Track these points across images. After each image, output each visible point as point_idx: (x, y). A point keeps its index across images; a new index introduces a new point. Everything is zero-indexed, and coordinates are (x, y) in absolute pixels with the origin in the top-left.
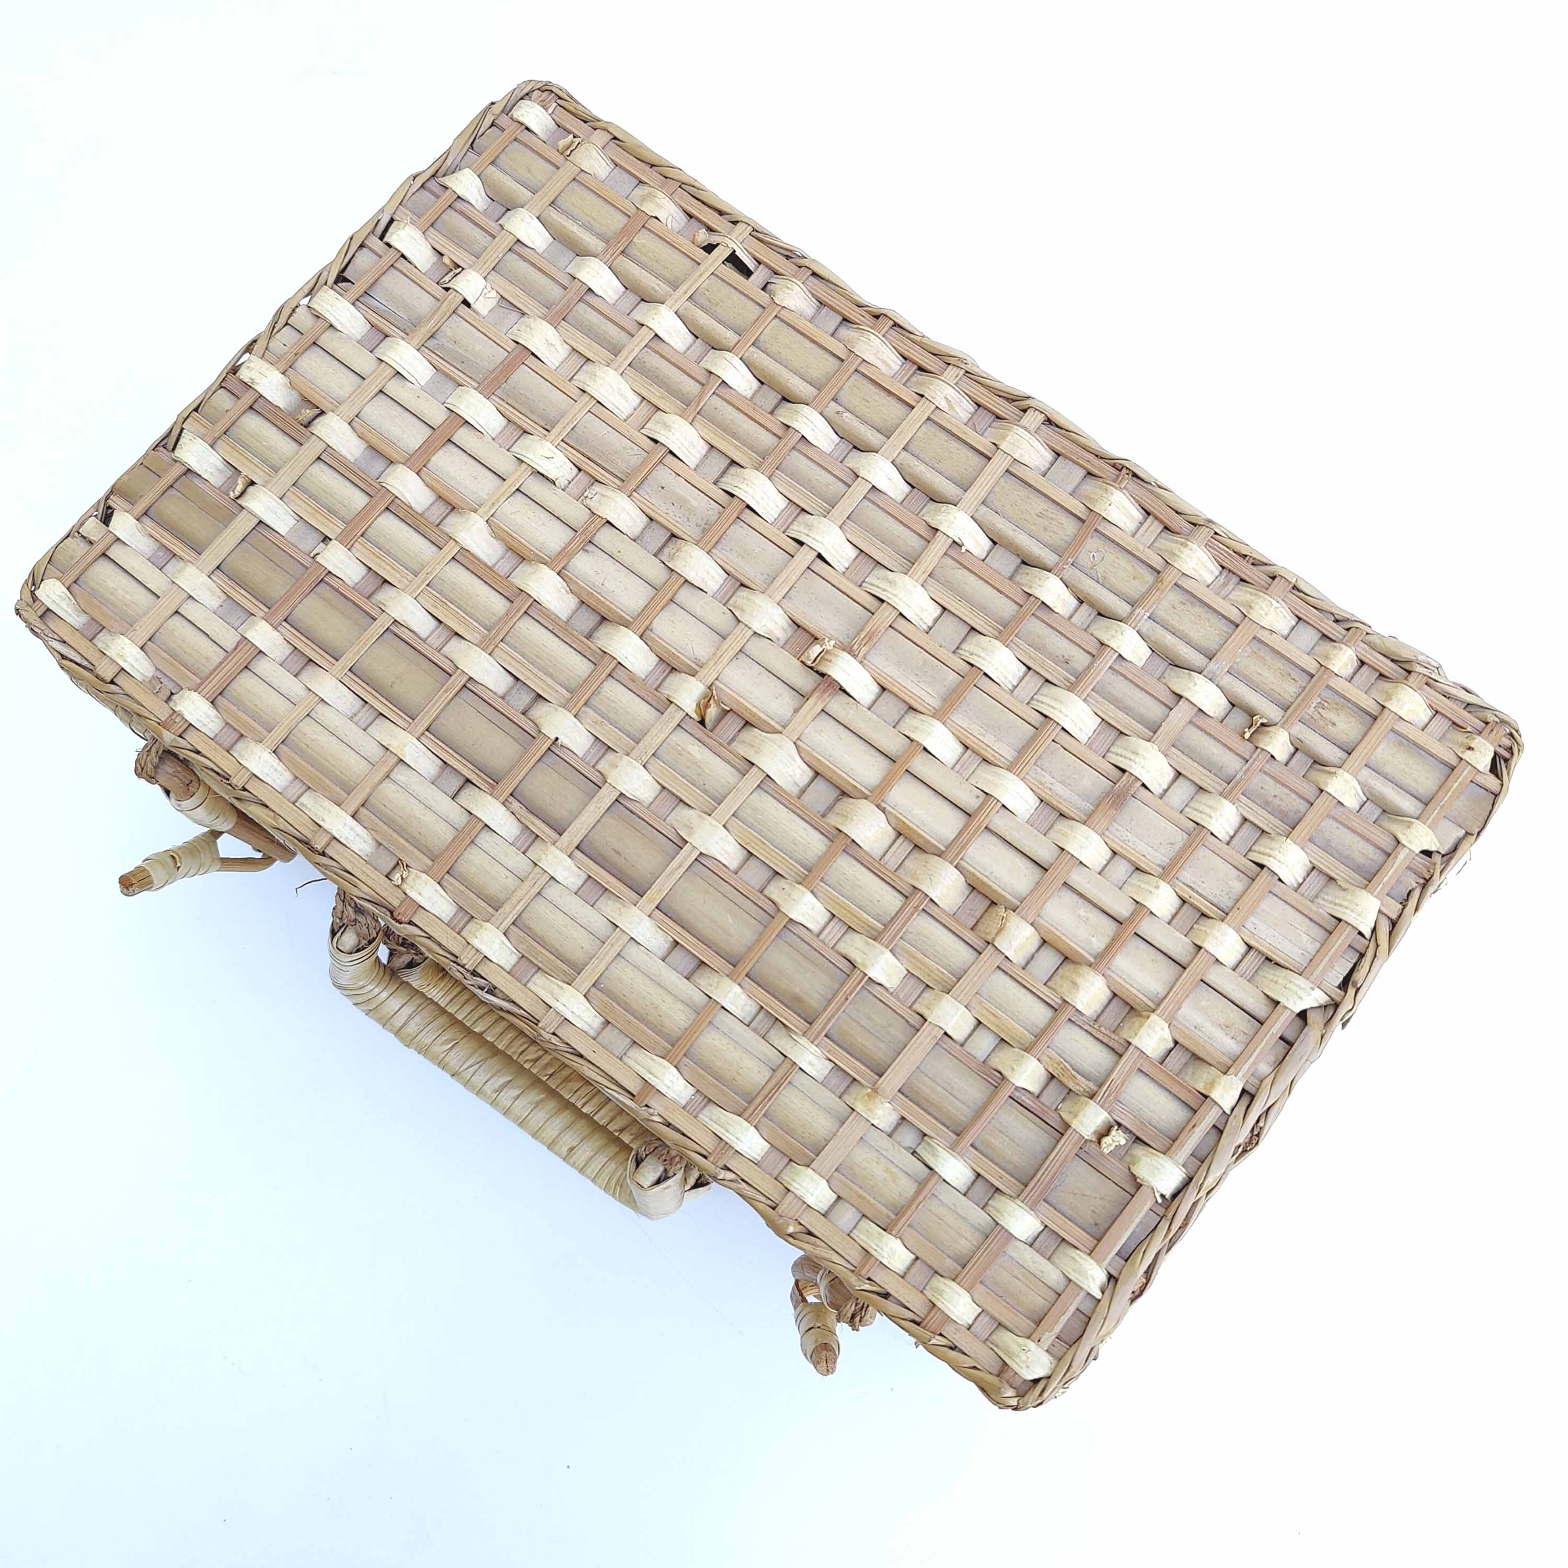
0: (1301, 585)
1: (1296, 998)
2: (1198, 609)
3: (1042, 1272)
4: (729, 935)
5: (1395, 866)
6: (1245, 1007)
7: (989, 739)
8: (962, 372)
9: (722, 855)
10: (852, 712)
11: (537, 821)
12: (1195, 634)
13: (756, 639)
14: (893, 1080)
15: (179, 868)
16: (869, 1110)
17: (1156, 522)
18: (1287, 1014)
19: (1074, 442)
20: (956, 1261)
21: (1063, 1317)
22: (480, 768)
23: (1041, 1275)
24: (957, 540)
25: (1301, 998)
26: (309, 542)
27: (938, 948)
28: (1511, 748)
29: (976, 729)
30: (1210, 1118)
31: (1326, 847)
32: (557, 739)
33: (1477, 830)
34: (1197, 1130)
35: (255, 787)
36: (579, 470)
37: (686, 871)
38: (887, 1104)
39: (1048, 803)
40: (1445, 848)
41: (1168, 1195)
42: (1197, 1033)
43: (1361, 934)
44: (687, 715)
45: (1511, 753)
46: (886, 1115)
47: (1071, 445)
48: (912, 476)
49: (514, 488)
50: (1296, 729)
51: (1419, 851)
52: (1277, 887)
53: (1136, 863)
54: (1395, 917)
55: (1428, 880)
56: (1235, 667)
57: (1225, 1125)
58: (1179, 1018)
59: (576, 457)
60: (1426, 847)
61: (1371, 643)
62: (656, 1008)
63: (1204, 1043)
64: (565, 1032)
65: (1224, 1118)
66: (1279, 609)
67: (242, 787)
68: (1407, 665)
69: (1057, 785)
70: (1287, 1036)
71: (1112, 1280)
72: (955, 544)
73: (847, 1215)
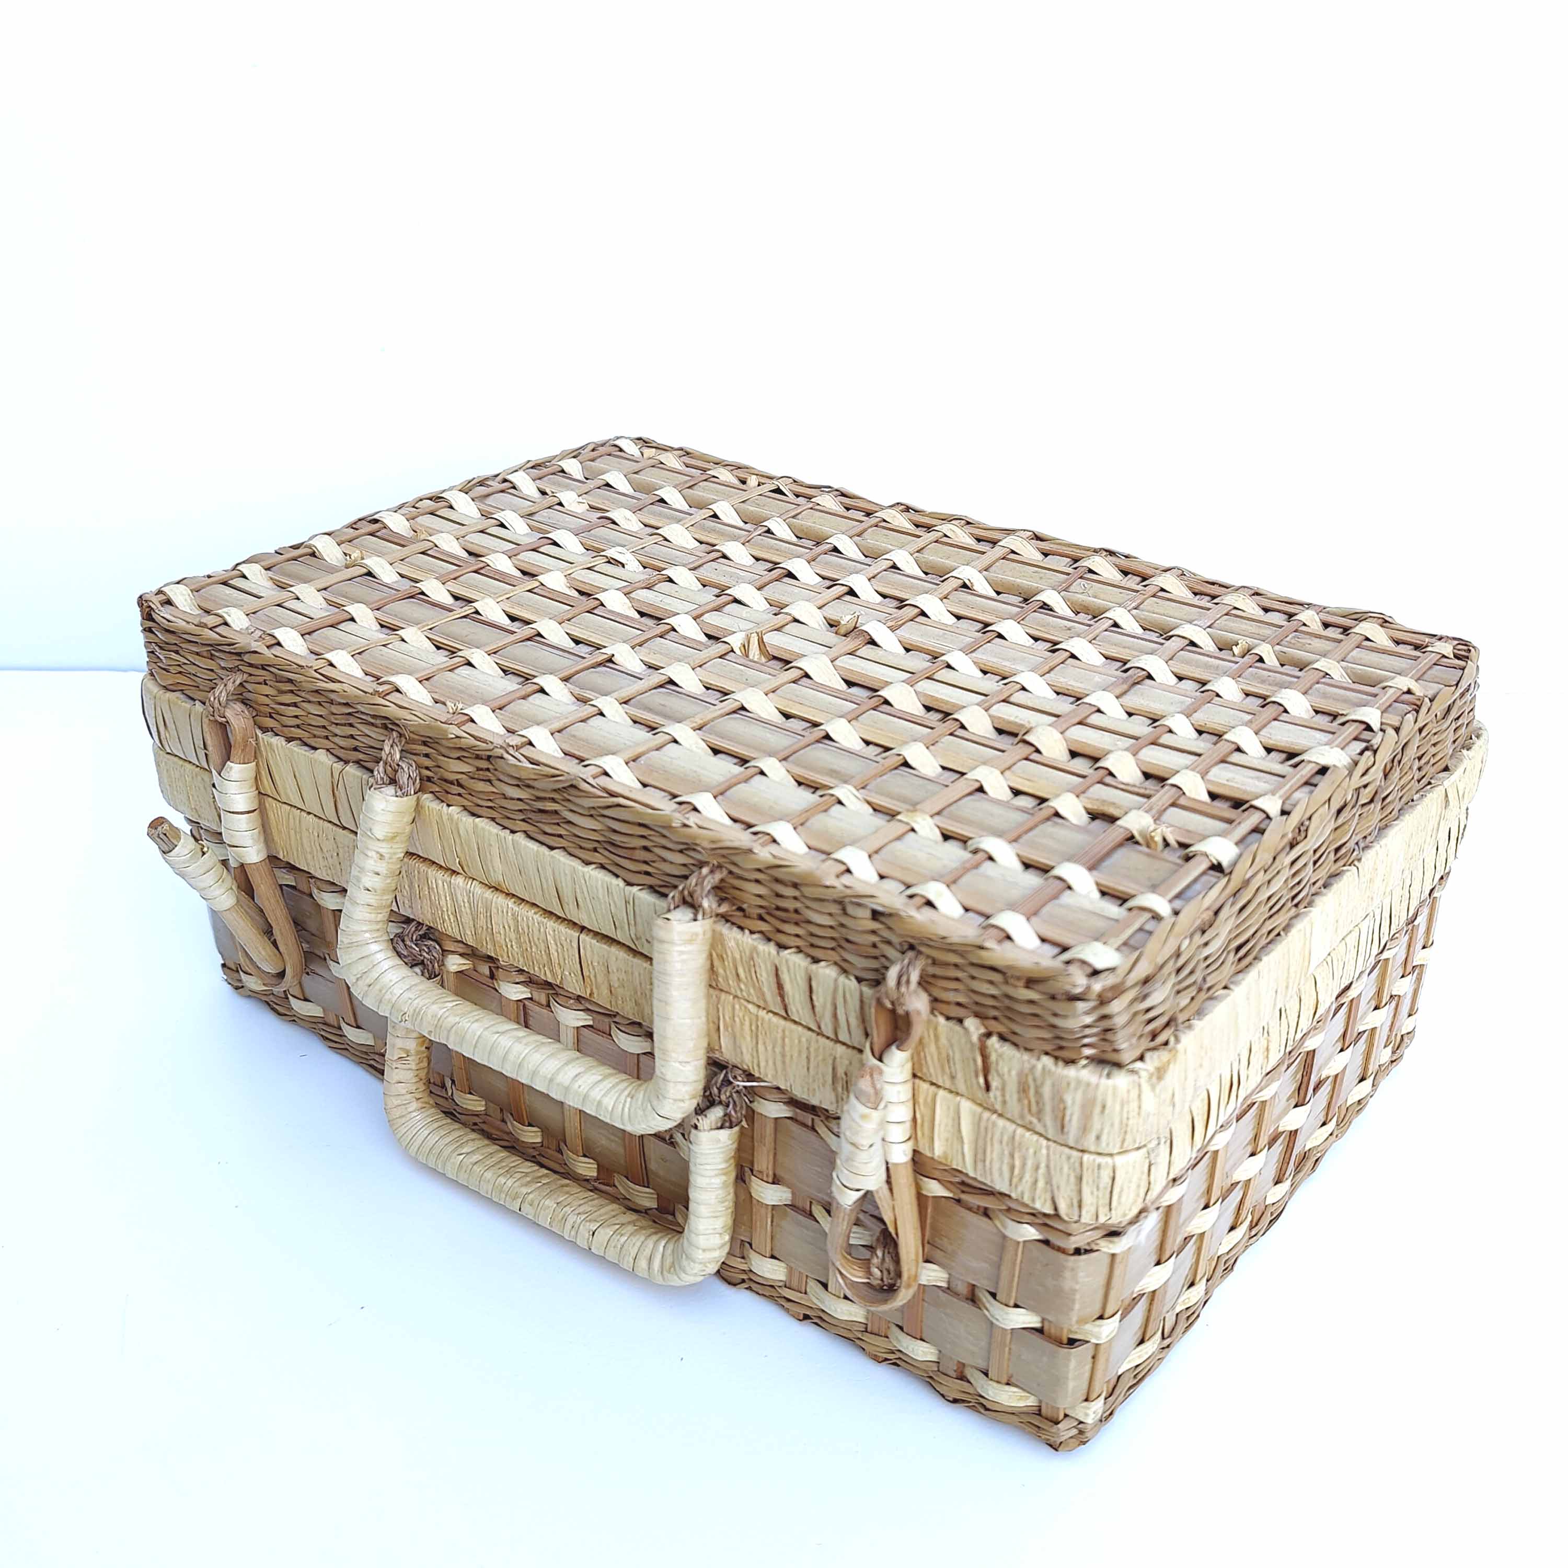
0: (1259, 591)
1: (1318, 755)
2: (1176, 604)
3: (1102, 909)
4: (765, 742)
5: (1386, 697)
6: (1273, 772)
7: (1005, 666)
8: (964, 522)
9: (760, 710)
10: (882, 654)
11: (587, 692)
12: (1178, 614)
13: (795, 623)
14: (930, 807)
16: (910, 821)
17: (1134, 575)
18: (1311, 764)
19: (1059, 544)
20: (1008, 904)
21: (1126, 933)
22: (540, 669)
23: (1100, 911)
24: (967, 582)
25: (1323, 754)
26: (405, 583)
27: (968, 750)
29: (993, 662)
30: (1253, 820)
31: (1323, 696)
32: (613, 655)
33: (1454, 684)
34: (1241, 828)
35: (328, 671)
36: (645, 568)
37: (728, 714)
38: (929, 819)
39: (1065, 694)
40: (1430, 693)
41: (1225, 864)
42: (1230, 784)
43: (1369, 728)
44: (732, 651)
45: (1469, 651)
46: (927, 827)
47: (1056, 546)
48: (926, 563)
49: (589, 565)
50: (1277, 648)
51: (1405, 689)
52: (1284, 717)
53: (1152, 716)
54: (1397, 724)
55: (1420, 707)
56: (1215, 625)
57: (1268, 825)
58: (1211, 776)
59: (643, 559)
60: (1411, 687)
61: (1328, 613)
62: (695, 772)
63: (1238, 788)
64: (603, 781)
65: (1267, 821)
66: (1247, 601)
67: (315, 671)
68: (1360, 617)
69: (1072, 683)
70: (1314, 781)
71: (1176, 913)
72: (965, 586)
73: (892, 886)
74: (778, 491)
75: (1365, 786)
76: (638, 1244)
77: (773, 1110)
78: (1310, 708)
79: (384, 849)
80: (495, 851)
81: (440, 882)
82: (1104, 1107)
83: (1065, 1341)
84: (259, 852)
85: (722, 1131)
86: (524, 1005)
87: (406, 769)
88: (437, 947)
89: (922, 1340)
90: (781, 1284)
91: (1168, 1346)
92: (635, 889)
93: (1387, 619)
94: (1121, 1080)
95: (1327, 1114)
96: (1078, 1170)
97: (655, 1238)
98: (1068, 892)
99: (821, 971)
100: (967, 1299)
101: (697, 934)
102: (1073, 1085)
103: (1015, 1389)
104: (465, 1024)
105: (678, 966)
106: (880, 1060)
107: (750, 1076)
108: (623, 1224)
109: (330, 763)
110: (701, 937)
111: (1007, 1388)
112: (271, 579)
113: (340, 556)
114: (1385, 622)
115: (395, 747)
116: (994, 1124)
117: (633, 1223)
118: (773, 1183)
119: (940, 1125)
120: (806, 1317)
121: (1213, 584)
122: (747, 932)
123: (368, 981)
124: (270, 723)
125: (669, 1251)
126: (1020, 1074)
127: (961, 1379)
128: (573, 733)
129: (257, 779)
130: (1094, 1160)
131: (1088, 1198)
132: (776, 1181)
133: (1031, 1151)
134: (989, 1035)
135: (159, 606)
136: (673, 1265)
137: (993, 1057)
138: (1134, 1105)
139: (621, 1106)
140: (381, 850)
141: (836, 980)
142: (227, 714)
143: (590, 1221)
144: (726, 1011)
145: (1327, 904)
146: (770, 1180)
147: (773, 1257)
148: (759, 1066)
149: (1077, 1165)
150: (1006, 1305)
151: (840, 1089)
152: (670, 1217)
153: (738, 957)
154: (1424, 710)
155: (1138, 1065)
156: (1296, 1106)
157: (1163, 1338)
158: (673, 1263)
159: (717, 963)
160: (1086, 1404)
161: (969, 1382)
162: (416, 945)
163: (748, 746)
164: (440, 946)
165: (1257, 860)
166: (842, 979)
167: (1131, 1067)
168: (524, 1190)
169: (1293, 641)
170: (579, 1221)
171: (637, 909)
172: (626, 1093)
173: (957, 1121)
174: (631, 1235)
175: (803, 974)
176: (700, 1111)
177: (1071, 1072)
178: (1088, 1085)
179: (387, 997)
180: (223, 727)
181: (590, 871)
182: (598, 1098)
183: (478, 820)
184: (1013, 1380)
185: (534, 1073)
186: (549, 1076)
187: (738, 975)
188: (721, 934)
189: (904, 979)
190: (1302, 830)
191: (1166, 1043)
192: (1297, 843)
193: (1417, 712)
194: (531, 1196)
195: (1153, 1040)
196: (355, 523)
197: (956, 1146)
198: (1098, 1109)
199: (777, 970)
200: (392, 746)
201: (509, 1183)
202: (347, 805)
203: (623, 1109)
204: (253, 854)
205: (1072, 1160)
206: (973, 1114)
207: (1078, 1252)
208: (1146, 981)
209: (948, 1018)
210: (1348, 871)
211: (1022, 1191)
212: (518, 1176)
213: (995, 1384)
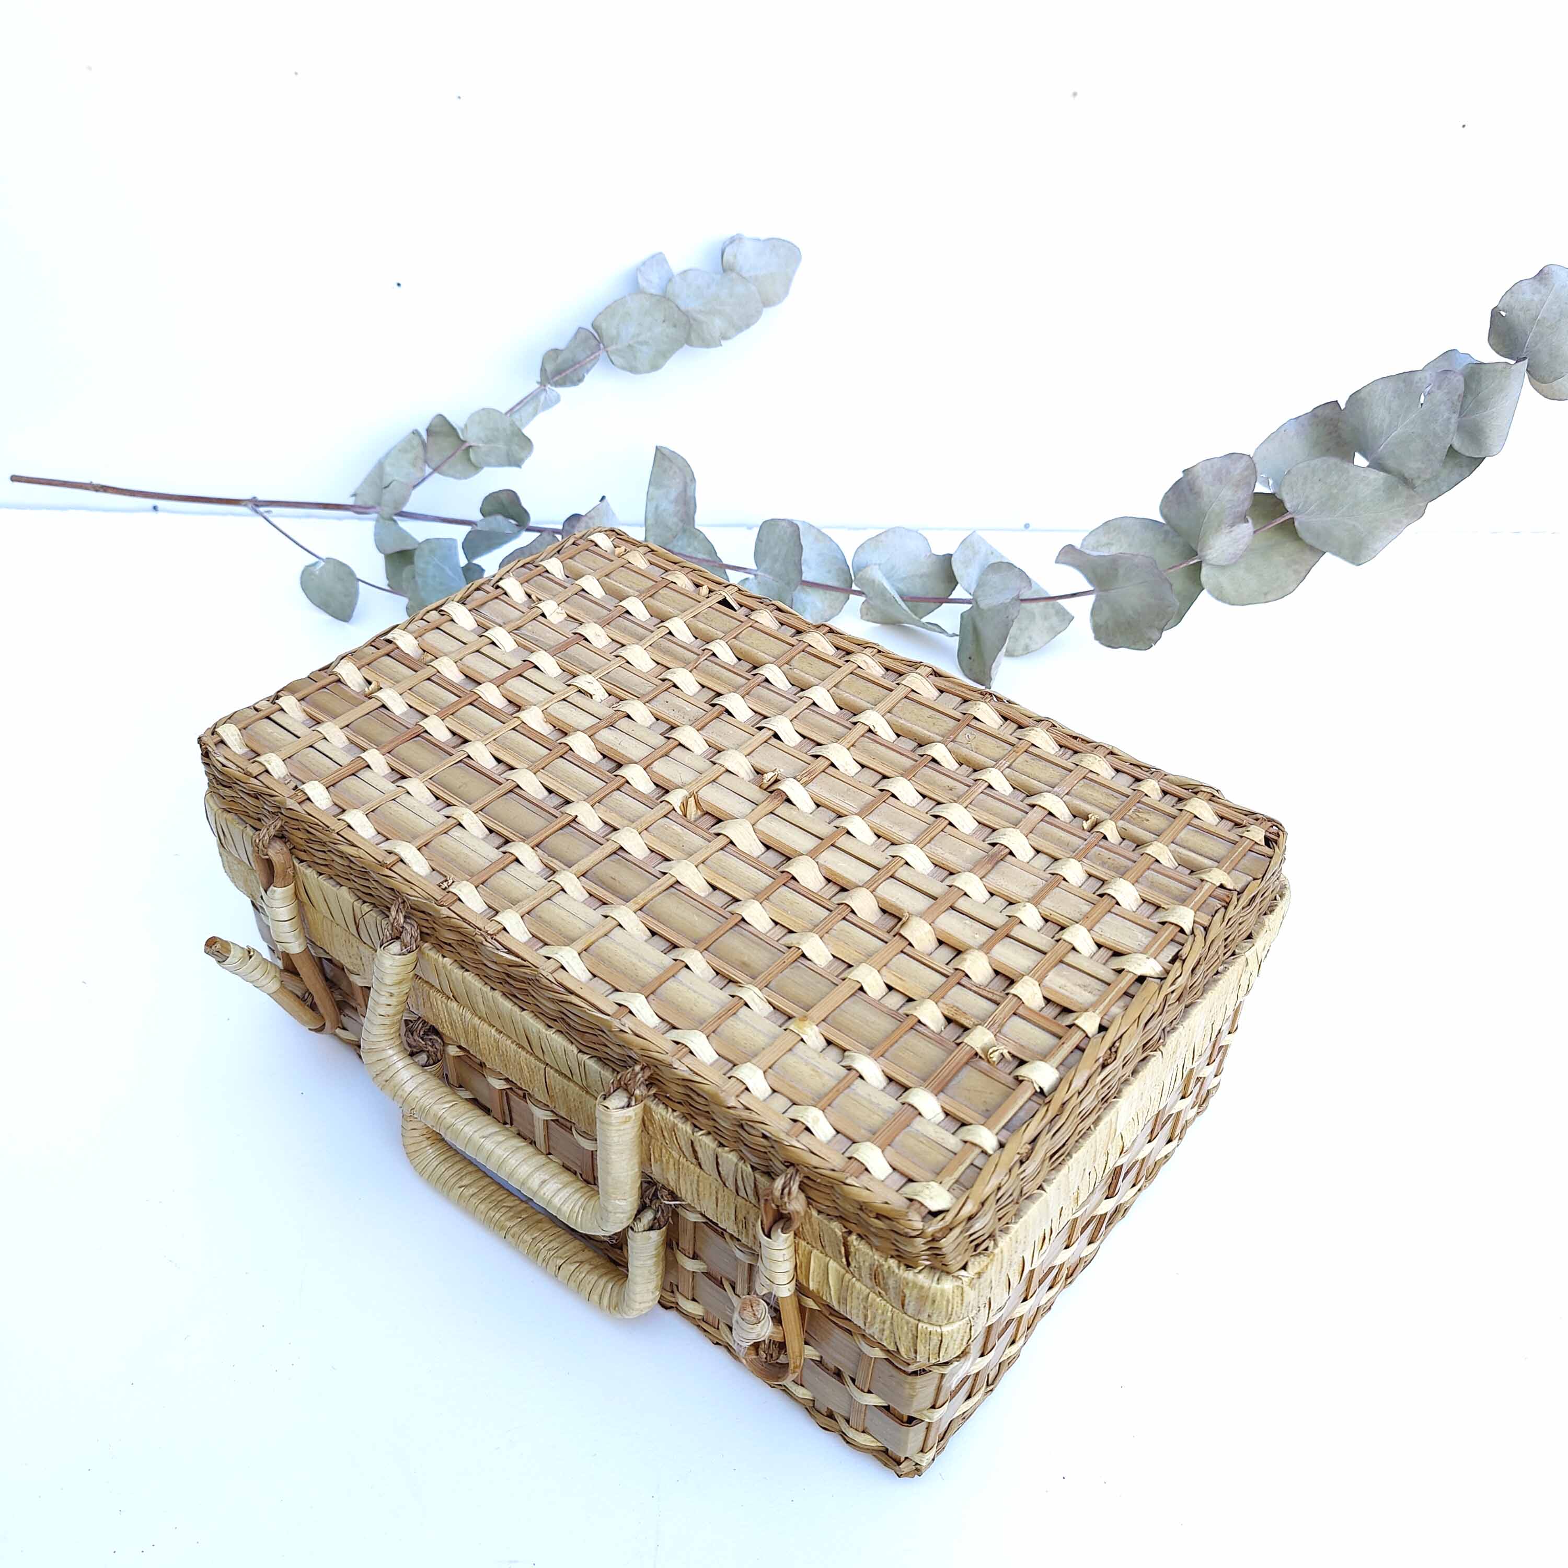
0: (1116, 751)
1: (1136, 965)
2: (1044, 763)
3: (943, 1139)
4: (695, 926)
5: (1202, 892)
6: (1099, 977)
7: (896, 829)
8: (875, 651)
9: (693, 885)
10: (795, 813)
11: (555, 861)
12: (1043, 776)
13: (727, 774)
14: (818, 1012)
15: (251, 957)
16: (800, 1028)
17: (1012, 723)
18: (1130, 976)
19: (953, 682)
20: (870, 1131)
21: (960, 1167)
22: (516, 831)
23: (942, 1141)
24: (872, 728)
25: (1140, 965)
26: (414, 718)
27: (856, 938)
28: (1278, 834)
29: (886, 824)
30: (1075, 1038)
31: (1152, 885)
32: (576, 816)
33: (1261, 876)
34: (1065, 1046)
35: (347, 833)
36: (610, 695)
37: (665, 890)
38: (815, 1027)
39: (941, 867)
40: (1239, 887)
41: (1046, 1090)
42: (1062, 991)
43: (1182, 931)
44: (674, 809)
45: (1278, 836)
46: (813, 1035)
47: (950, 685)
48: (841, 700)
49: (563, 697)
50: (1121, 823)
51: (1218, 884)
52: (1116, 909)
53: (1009, 899)
54: (1206, 924)
55: (1228, 904)
56: (1073, 791)
57: (1087, 1045)
58: (1047, 981)
59: (609, 687)
60: (1223, 882)
61: (1168, 780)
62: (634, 965)
63: (1068, 997)
64: (560, 976)
65: (1086, 1040)
66: (1102, 762)
67: (338, 833)
68: (1195, 789)
69: (947, 856)
70: (1131, 991)
71: (1002, 1145)
72: (870, 730)
73: (780, 1102)
74: (724, 602)
75: (1173, 992)
76: (593, 1281)
77: (693, 1217)
78: (1139, 897)
79: (394, 990)
80: (480, 999)
81: (439, 1002)
82: (934, 1301)
83: (905, 1419)
84: (300, 945)
85: (652, 1232)
86: (506, 1093)
87: (409, 930)
88: (439, 1040)
89: (802, 1385)
90: (700, 1318)
91: (991, 1390)
92: (585, 1057)
93: (1216, 793)
94: (948, 1285)
95: (1136, 1179)
96: (914, 1332)
97: (604, 1279)
98: (919, 1118)
99: (725, 1155)
100: (834, 1373)
101: (630, 1117)
102: (910, 1285)
103: (870, 1437)
104: (460, 1125)
105: (616, 1139)
106: (769, 1236)
107: (673, 1196)
108: (582, 1262)
109: (352, 901)
110: (634, 1118)
111: (863, 1434)
112: (305, 711)
113: (361, 681)
114: (1213, 797)
115: (400, 914)
116: (853, 1284)
117: (588, 1261)
118: (693, 1258)
119: (814, 1272)
120: (717, 1344)
121: (1075, 738)
122: (670, 1110)
123: (385, 1078)
124: (303, 856)
125: (615, 1294)
126: (870, 1265)
127: (831, 1418)
128: (539, 914)
129: (296, 894)
130: (926, 1328)
131: (920, 1348)
132: (695, 1257)
133: (880, 1311)
134: (850, 1233)
135: (214, 748)
136: (617, 1305)
137: (852, 1249)
138: (958, 1299)
139: (575, 1215)
140: (392, 991)
141: (736, 1164)
142: (270, 854)
143: (557, 1257)
144: (656, 1151)
145: (1130, 1092)
146: (691, 1256)
147: (694, 1300)
148: (680, 1190)
149: (914, 1329)
150: (862, 1391)
151: (741, 1227)
152: (619, 1252)
153: (663, 1126)
154: (1231, 907)
155: (963, 1272)
156: (1107, 1198)
157: (988, 1385)
158: (617, 1304)
159: (647, 1122)
160: (921, 1454)
161: (835, 1420)
162: (423, 1040)
163: (679, 932)
164: (442, 1040)
165: (1072, 1086)
166: (741, 1164)
167: (956, 1274)
168: (509, 1224)
169: (1134, 816)
170: (548, 1256)
171: (587, 1070)
172: (580, 1203)
173: (826, 1276)
174: (587, 1273)
175: (712, 1152)
176: (637, 1217)
177: (910, 1275)
178: (922, 1287)
179: (400, 1093)
180: (269, 863)
181: (550, 1032)
182: (559, 1206)
183: (466, 974)
184: (867, 1430)
185: (511, 1175)
186: (521, 1180)
187: (663, 1136)
188: (650, 1108)
189: (786, 1191)
190: (1113, 1050)
191: (986, 1249)
192: (1108, 1065)
193: (1226, 908)
194: (515, 1229)
195: (975, 1251)
196: (374, 641)
197: (825, 1287)
198: (930, 1301)
199: (692, 1143)
200: (397, 911)
201: (498, 1216)
202: (365, 931)
203: (577, 1217)
204: (295, 947)
205: (910, 1325)
206: (838, 1272)
207: (915, 1373)
208: (970, 1218)
209: (820, 1212)
210: (1154, 1056)
211: (873, 1331)
212: (503, 1210)
213: (854, 1431)
